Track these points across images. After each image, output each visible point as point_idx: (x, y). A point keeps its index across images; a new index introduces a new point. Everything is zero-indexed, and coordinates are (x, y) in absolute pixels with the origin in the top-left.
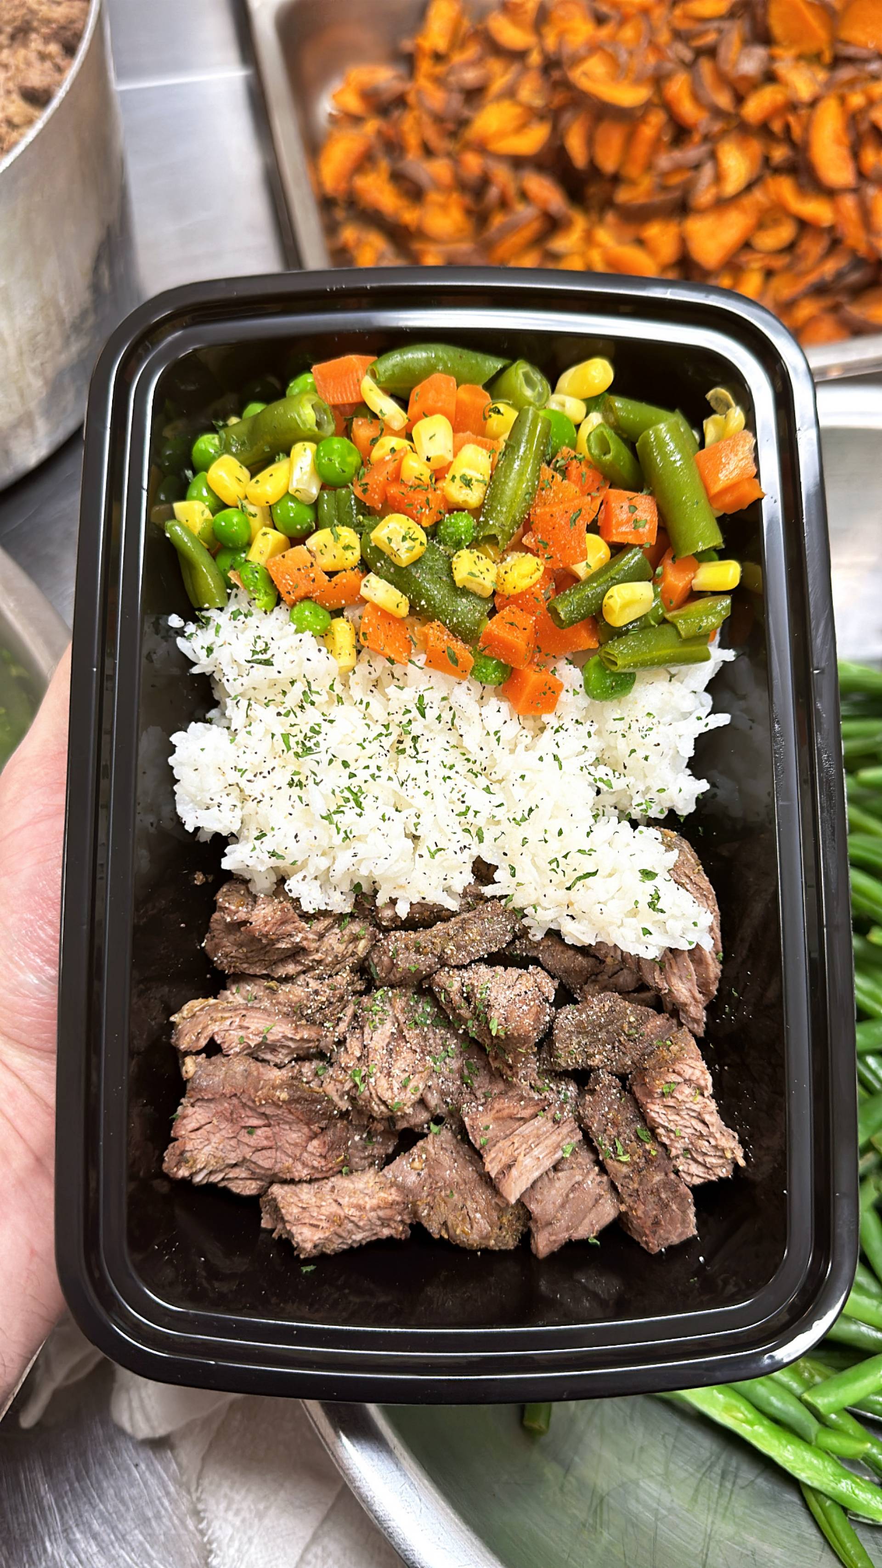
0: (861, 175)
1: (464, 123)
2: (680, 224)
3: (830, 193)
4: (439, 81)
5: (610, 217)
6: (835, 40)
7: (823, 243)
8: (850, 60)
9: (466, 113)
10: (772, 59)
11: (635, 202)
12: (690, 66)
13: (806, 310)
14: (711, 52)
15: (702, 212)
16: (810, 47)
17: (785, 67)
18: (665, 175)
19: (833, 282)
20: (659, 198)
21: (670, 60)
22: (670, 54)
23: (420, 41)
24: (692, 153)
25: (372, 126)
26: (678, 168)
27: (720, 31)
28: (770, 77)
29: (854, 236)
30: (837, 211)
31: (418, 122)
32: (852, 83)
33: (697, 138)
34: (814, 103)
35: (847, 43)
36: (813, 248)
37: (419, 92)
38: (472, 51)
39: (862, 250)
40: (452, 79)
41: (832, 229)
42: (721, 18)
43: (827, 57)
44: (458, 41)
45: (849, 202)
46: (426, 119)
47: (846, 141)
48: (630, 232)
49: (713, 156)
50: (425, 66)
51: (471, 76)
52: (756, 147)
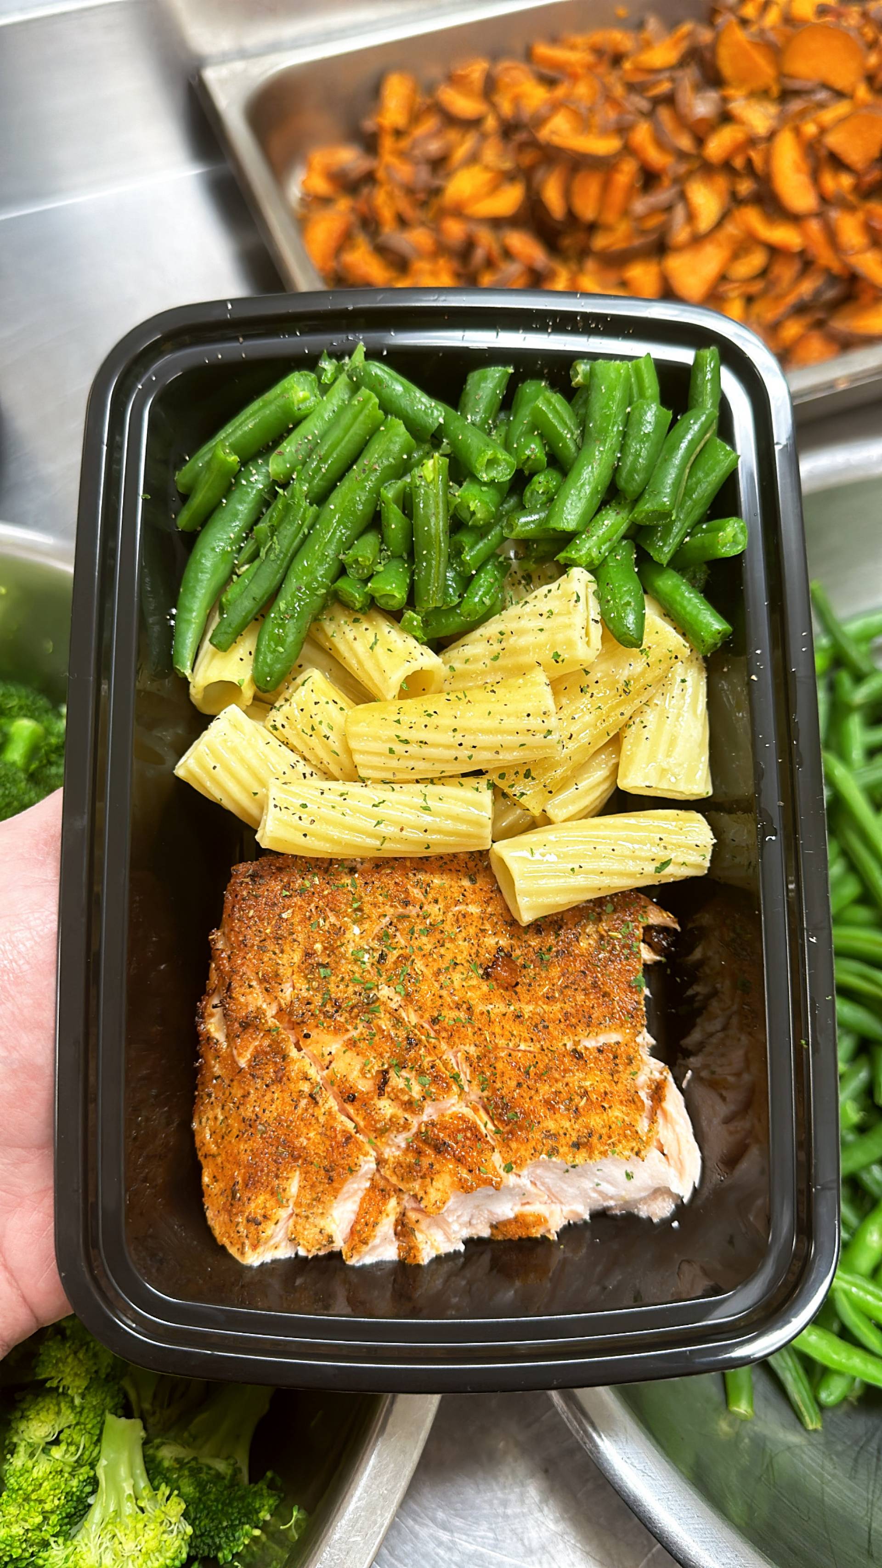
0: (824, 199)
1: (437, 192)
2: (659, 264)
3: (795, 219)
4: (403, 155)
5: (590, 265)
6: (781, 75)
7: (796, 266)
8: (798, 93)
9: (437, 182)
10: (725, 100)
11: (614, 248)
12: (650, 115)
13: (792, 330)
14: (670, 100)
15: (679, 249)
16: (758, 84)
17: (739, 106)
18: (641, 219)
19: (811, 301)
20: (637, 242)
21: (629, 113)
22: (628, 105)
23: (380, 120)
24: (663, 195)
25: (343, 204)
26: (654, 211)
27: (672, 80)
28: (726, 117)
29: (825, 257)
30: (805, 234)
31: (390, 195)
32: (802, 114)
33: (666, 182)
34: (772, 136)
35: (791, 77)
36: (786, 272)
37: (388, 167)
38: (430, 124)
39: (836, 267)
40: (417, 152)
41: (802, 253)
42: (672, 68)
43: (775, 91)
44: (415, 117)
45: (814, 226)
46: (397, 193)
47: (805, 167)
48: (612, 277)
49: (683, 196)
50: (387, 143)
51: (434, 147)
52: (721, 182)
